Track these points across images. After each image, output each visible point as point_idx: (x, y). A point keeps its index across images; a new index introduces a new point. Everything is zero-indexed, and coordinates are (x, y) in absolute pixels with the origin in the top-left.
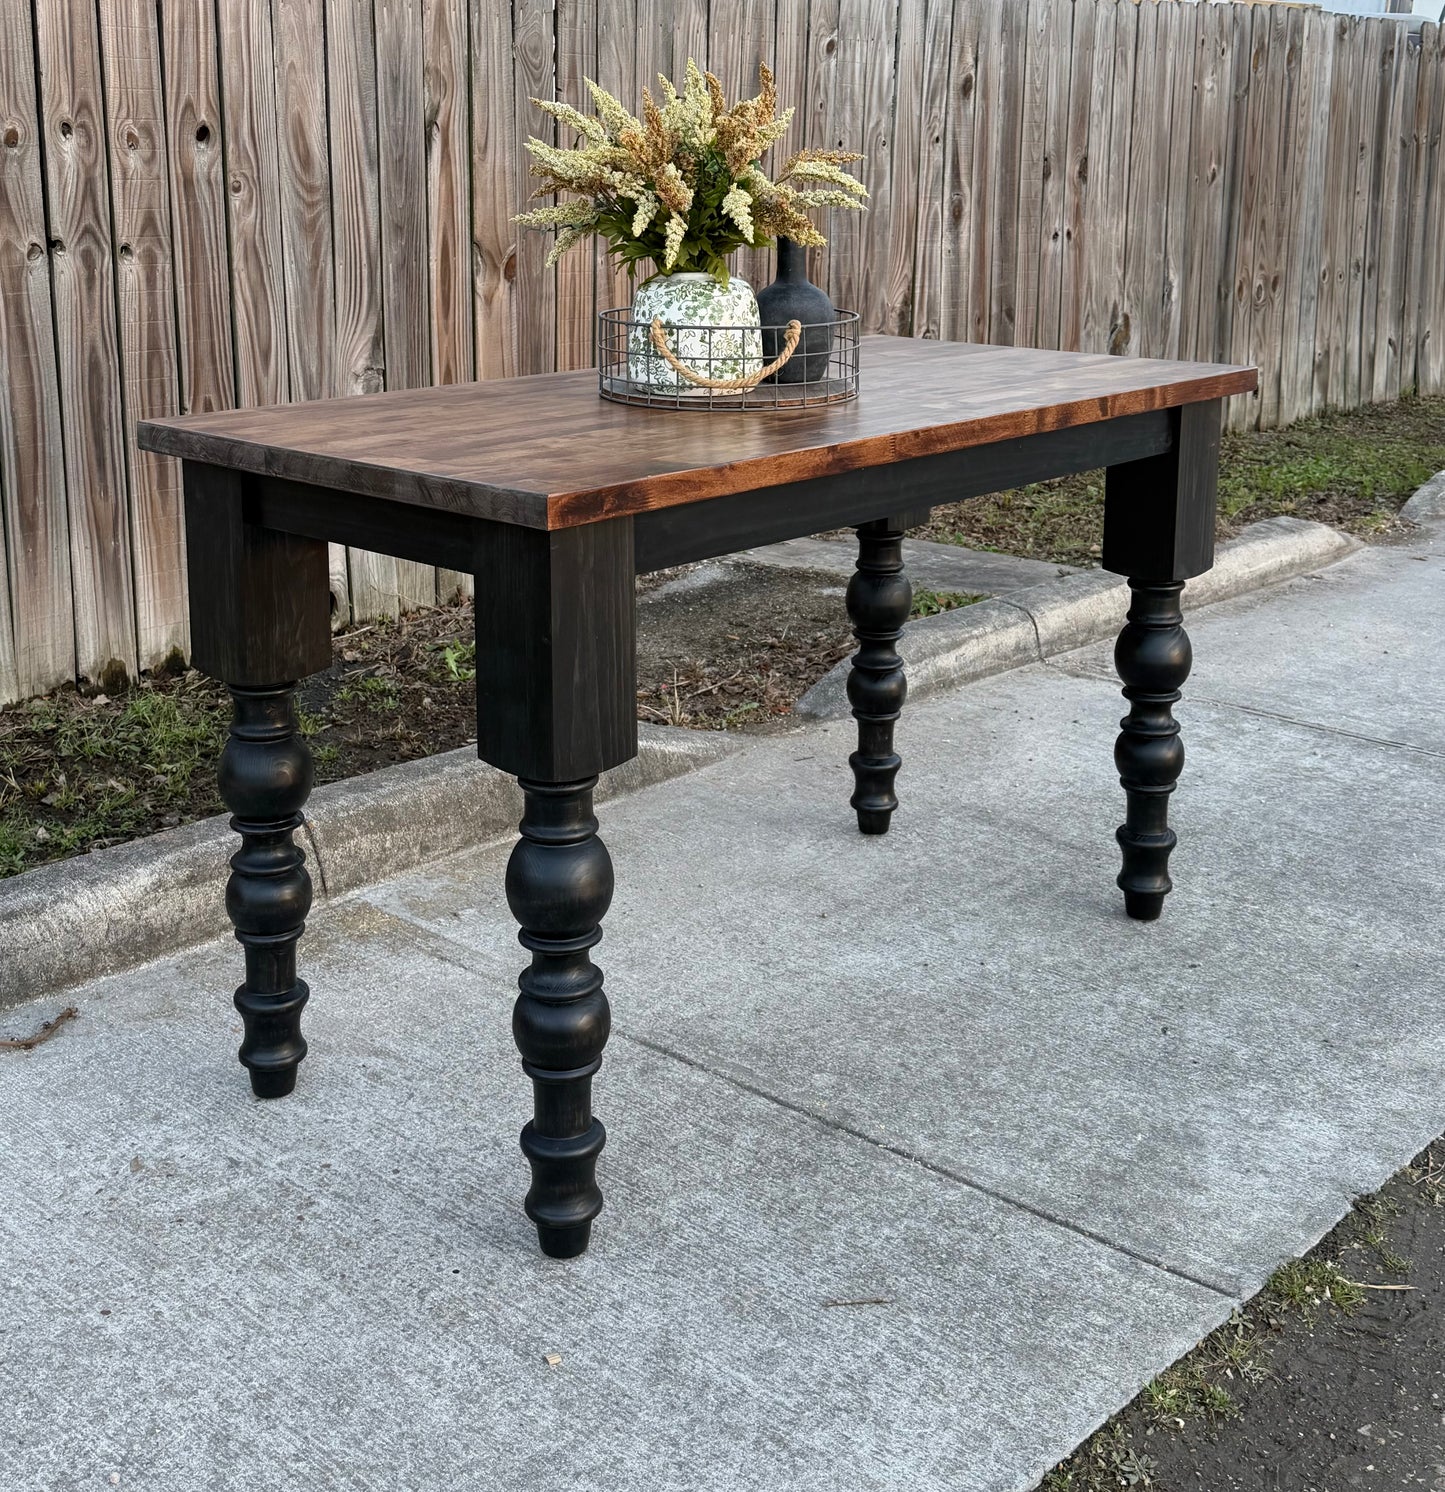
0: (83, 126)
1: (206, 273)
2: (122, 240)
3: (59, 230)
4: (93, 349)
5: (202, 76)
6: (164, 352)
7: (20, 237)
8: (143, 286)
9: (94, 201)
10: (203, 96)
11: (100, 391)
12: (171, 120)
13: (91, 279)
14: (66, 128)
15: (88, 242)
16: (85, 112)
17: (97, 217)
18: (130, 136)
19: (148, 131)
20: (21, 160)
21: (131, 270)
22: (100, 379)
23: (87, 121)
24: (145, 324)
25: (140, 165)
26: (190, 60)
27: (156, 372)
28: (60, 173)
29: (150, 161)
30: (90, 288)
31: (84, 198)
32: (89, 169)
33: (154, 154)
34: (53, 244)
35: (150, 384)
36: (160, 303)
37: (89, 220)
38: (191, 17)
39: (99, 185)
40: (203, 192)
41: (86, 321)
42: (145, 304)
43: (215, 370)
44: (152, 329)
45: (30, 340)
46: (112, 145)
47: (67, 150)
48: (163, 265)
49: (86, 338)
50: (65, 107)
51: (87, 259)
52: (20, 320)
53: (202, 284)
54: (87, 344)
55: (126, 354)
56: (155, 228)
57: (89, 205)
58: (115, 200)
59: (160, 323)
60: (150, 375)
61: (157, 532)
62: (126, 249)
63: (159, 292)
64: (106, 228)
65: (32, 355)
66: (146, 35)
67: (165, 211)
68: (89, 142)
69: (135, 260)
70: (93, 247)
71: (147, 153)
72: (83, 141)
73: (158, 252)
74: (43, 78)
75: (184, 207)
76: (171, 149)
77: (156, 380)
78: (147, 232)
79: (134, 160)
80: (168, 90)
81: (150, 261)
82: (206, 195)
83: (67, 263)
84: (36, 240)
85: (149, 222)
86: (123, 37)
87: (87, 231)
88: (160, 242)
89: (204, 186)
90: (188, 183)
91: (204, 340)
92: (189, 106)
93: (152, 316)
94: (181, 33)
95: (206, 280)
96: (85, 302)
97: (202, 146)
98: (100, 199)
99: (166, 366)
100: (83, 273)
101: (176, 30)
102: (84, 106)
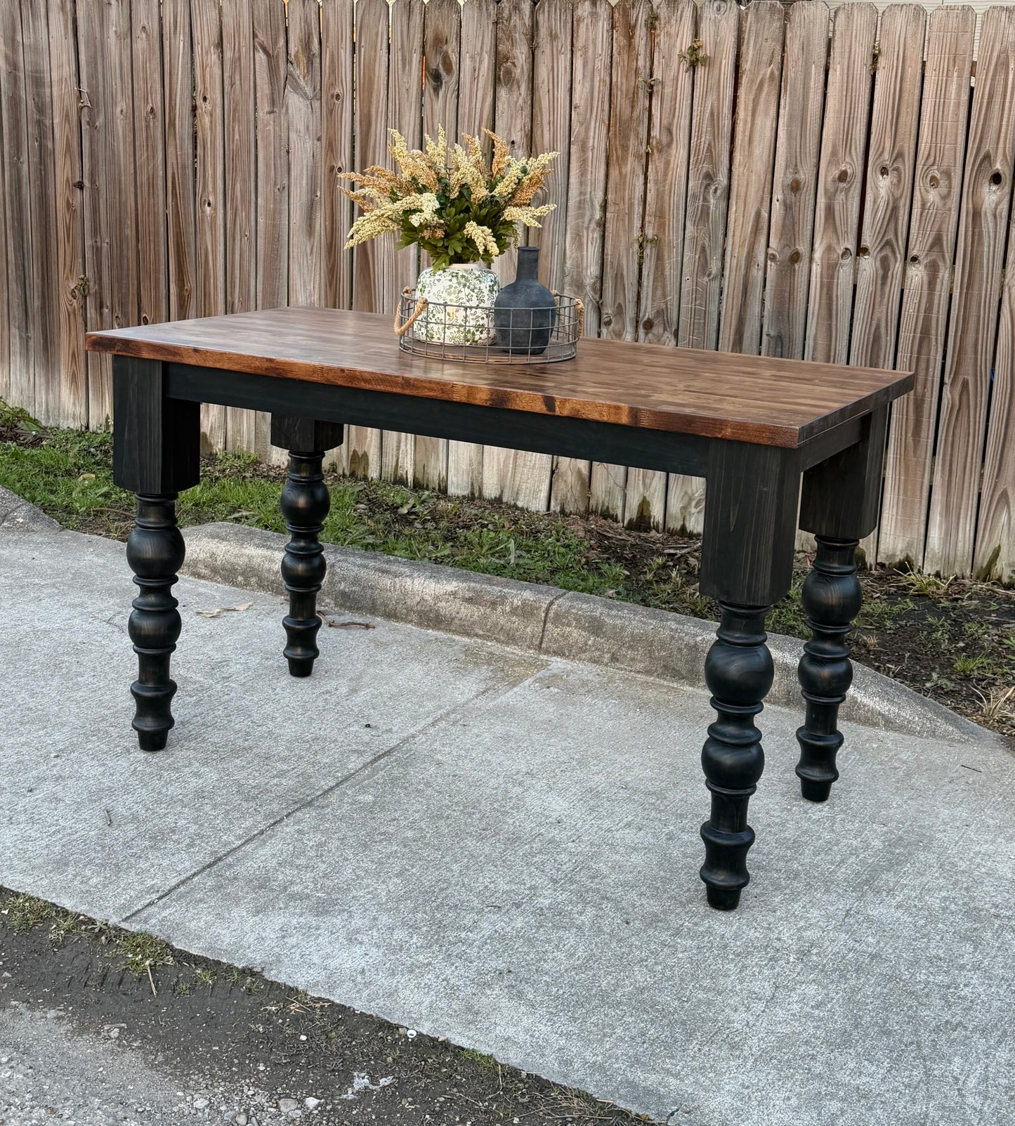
0: (897, 169)
1: (981, 285)
2: (914, 252)
3: (867, 241)
4: (878, 327)
5: (1003, 135)
6: (933, 338)
7: (838, 243)
8: (925, 287)
9: (896, 224)
10: (1000, 151)
11: (878, 356)
12: (968, 169)
13: (884, 278)
14: (884, 171)
15: (887, 251)
16: (900, 160)
17: (896, 234)
18: (933, 178)
19: (948, 174)
20: (847, 190)
21: (917, 274)
22: (879, 348)
23: (901, 167)
24: (922, 315)
25: (937, 199)
26: (994, 123)
27: (924, 351)
28: (875, 202)
29: (945, 198)
30: (883, 284)
31: (889, 220)
32: (896, 201)
33: (949, 192)
34: (861, 250)
35: (918, 359)
36: (936, 302)
37: (890, 236)
38: (1000, 90)
39: (901, 212)
40: (987, 224)
41: (877, 306)
42: (924, 301)
43: (976, 359)
44: (927, 320)
45: (834, 312)
46: (917, 184)
47: (881, 186)
48: (944, 274)
49: (875, 318)
50: (886, 156)
51: (885, 264)
52: (830, 298)
53: (976, 292)
54: (874, 322)
55: (902, 334)
56: (941, 246)
57: (892, 226)
58: (913, 223)
59: (934, 316)
60: (919, 352)
61: (907, 467)
62: (915, 259)
63: (937, 293)
64: (901, 243)
65: (834, 323)
66: (958, 105)
67: (951, 235)
68: (899, 181)
69: (921, 268)
70: (890, 255)
71: (944, 191)
72: (895, 181)
73: (941, 264)
74: (873, 136)
75: (970, 233)
76: (965, 189)
77: (923, 357)
78: (936, 249)
79: (933, 196)
80: (970, 145)
81: (933, 269)
82: (991, 225)
83: (868, 265)
84: (849, 247)
85: (938, 241)
86: (940, 106)
87: (888, 243)
88: (944, 257)
89: (990, 218)
90: (976, 214)
91: (971, 336)
92: (987, 157)
93: (929, 309)
94: (989, 103)
95: (980, 290)
96: (878, 293)
97: (994, 188)
98: (900, 222)
99: (933, 348)
100: (880, 272)
101: (985, 101)
102: (900, 155)
